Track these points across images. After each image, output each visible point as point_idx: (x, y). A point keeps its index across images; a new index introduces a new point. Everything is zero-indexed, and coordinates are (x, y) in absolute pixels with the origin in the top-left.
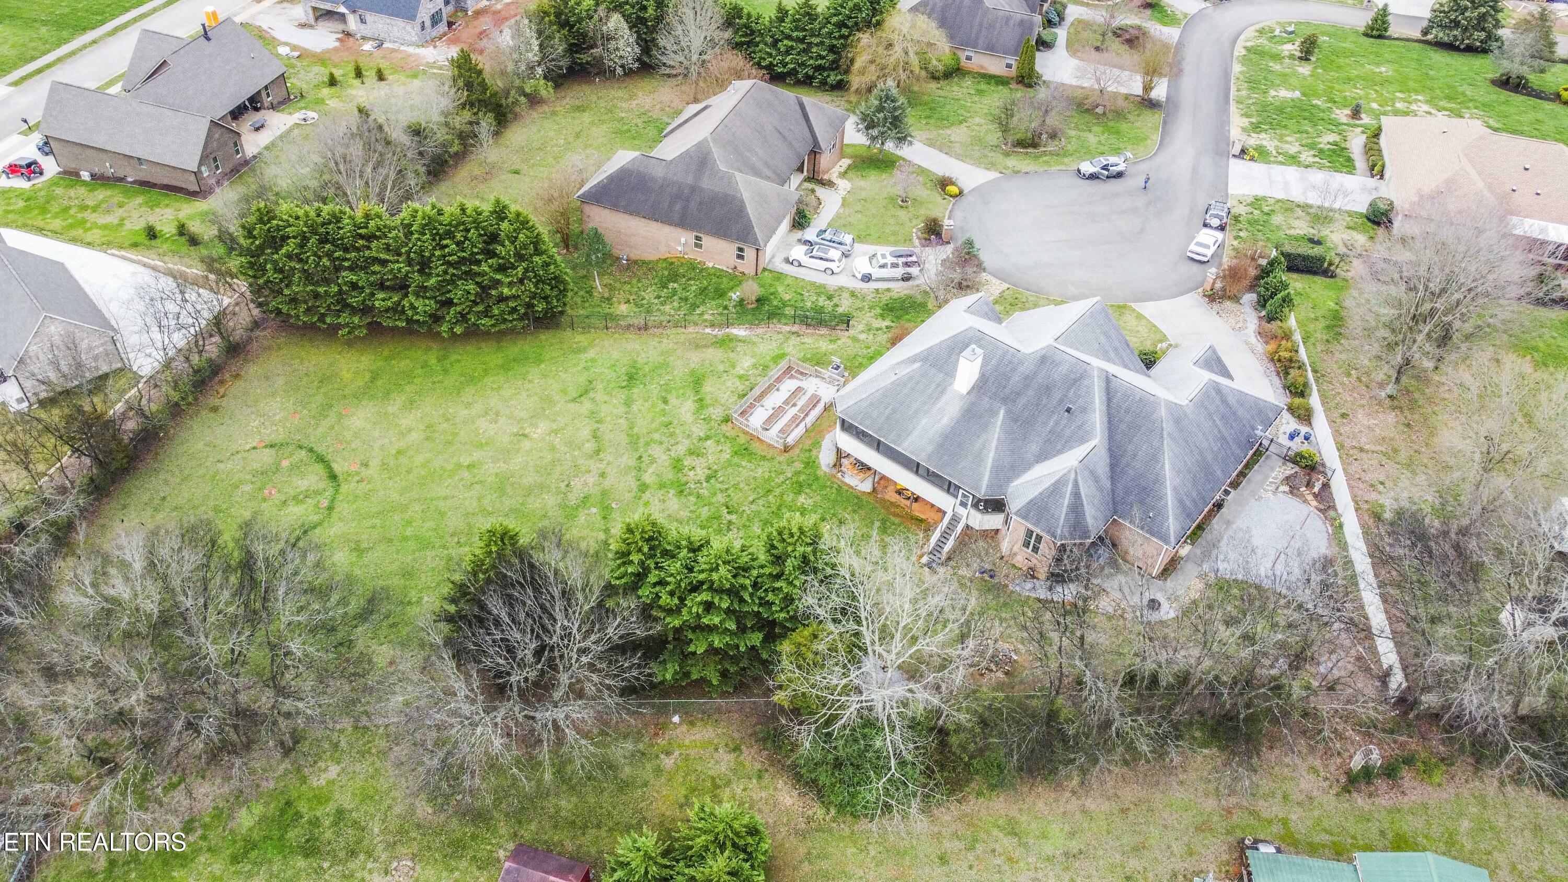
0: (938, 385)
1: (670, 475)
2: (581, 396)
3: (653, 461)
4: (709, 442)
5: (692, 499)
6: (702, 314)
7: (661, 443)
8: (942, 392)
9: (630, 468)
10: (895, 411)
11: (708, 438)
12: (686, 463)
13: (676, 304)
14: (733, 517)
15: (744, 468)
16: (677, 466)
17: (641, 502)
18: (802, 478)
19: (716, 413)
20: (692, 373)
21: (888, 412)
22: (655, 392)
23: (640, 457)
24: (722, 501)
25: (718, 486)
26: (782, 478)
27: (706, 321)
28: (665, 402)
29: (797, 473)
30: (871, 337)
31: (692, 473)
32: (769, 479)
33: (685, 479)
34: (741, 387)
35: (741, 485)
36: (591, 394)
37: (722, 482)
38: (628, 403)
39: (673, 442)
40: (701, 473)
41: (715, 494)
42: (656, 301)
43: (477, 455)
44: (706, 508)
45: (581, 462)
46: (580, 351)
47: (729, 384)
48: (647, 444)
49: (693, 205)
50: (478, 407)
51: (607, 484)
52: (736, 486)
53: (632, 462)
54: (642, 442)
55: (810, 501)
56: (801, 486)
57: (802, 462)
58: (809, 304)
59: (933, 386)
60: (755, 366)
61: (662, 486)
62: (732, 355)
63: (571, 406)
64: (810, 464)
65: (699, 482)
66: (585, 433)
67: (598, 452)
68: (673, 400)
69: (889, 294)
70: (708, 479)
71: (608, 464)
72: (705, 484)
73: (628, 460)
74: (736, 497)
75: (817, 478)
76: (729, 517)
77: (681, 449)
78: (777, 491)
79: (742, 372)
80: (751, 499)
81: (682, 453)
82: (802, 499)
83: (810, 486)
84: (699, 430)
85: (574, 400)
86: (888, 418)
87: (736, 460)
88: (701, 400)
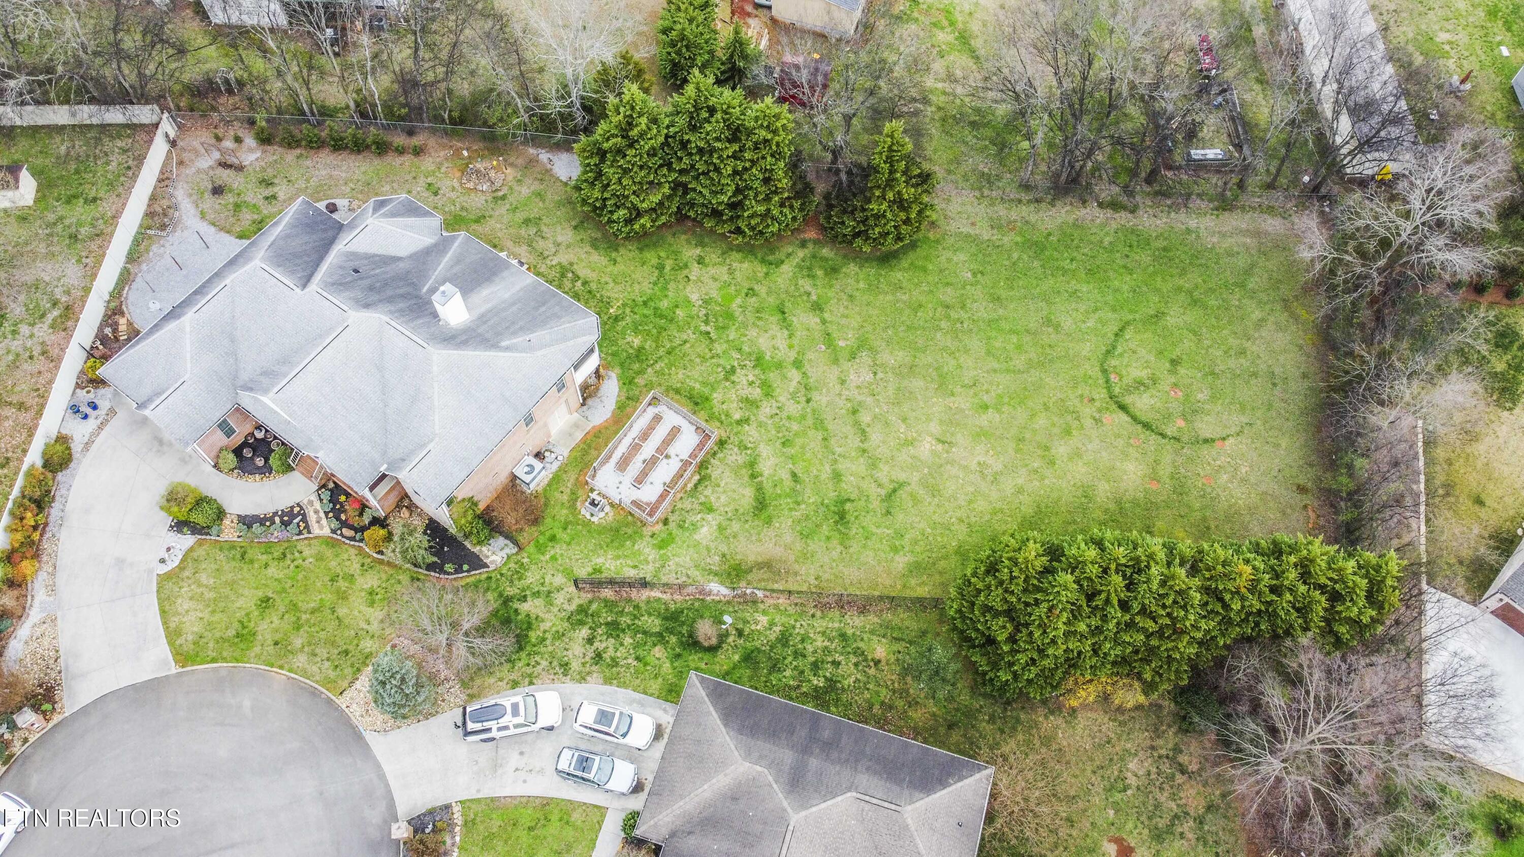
0: (485, 323)
1: (772, 376)
2: (894, 491)
3: (793, 396)
4: (737, 416)
5: (746, 349)
6: (772, 624)
7: (789, 418)
8: (482, 316)
9: (817, 389)
10: (536, 309)
11: (739, 422)
12: (758, 390)
13: (810, 648)
14: (703, 328)
15: (696, 381)
16: (768, 390)
17: (797, 349)
18: (636, 366)
19: (733, 456)
20: (769, 522)
21: (543, 309)
22: (808, 491)
23: (808, 401)
24: (716, 345)
25: (722, 361)
26: (657, 367)
27: (764, 612)
28: (794, 475)
29: (641, 372)
30: (548, 579)
31: (751, 378)
32: (670, 365)
33: (757, 372)
34: (708, 492)
35: (698, 360)
36: (883, 492)
37: (719, 365)
38: (837, 476)
39: (777, 419)
40: (741, 377)
41: (724, 352)
42: (838, 657)
43: (984, 420)
44: (731, 338)
45: (869, 400)
46: (916, 568)
47: (723, 498)
48: (803, 417)
49: (804, 733)
50: (1008, 485)
51: (836, 371)
52: (704, 359)
53: (815, 396)
54: (810, 421)
55: (629, 339)
56: (637, 356)
57: (636, 385)
58: (628, 641)
59: (490, 323)
60: (695, 527)
61: (779, 366)
62: (724, 548)
63: (902, 477)
64: (628, 382)
65: (743, 367)
66: (875, 437)
67: (855, 412)
68: (785, 475)
69: (514, 676)
70: (733, 370)
71: (840, 395)
72: (736, 364)
73: (820, 399)
74: (702, 348)
75: (622, 365)
76: (708, 329)
77: (767, 408)
78: (662, 351)
79: (709, 517)
80: (688, 345)
81: (765, 403)
82: (637, 342)
83: (629, 357)
84: (751, 432)
85: (901, 485)
86: (544, 304)
87: (706, 391)
88: (753, 476)
